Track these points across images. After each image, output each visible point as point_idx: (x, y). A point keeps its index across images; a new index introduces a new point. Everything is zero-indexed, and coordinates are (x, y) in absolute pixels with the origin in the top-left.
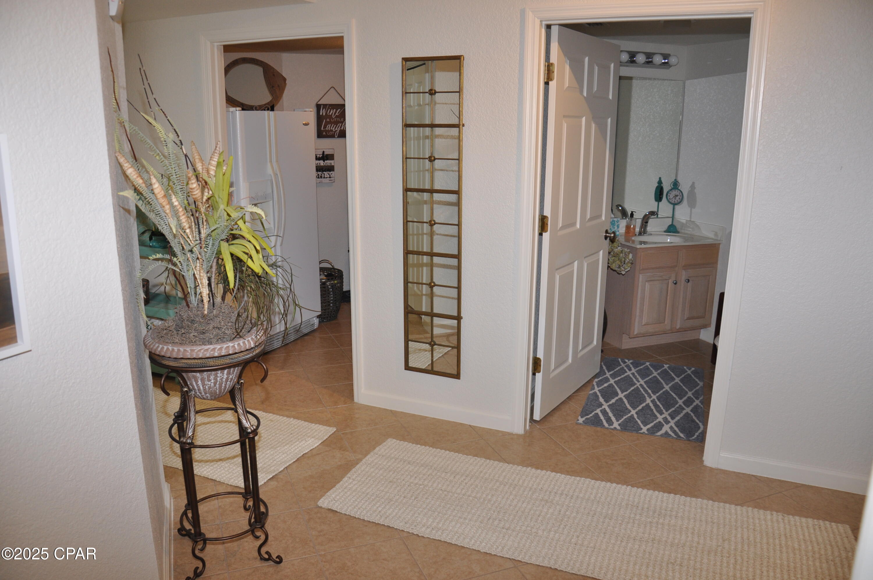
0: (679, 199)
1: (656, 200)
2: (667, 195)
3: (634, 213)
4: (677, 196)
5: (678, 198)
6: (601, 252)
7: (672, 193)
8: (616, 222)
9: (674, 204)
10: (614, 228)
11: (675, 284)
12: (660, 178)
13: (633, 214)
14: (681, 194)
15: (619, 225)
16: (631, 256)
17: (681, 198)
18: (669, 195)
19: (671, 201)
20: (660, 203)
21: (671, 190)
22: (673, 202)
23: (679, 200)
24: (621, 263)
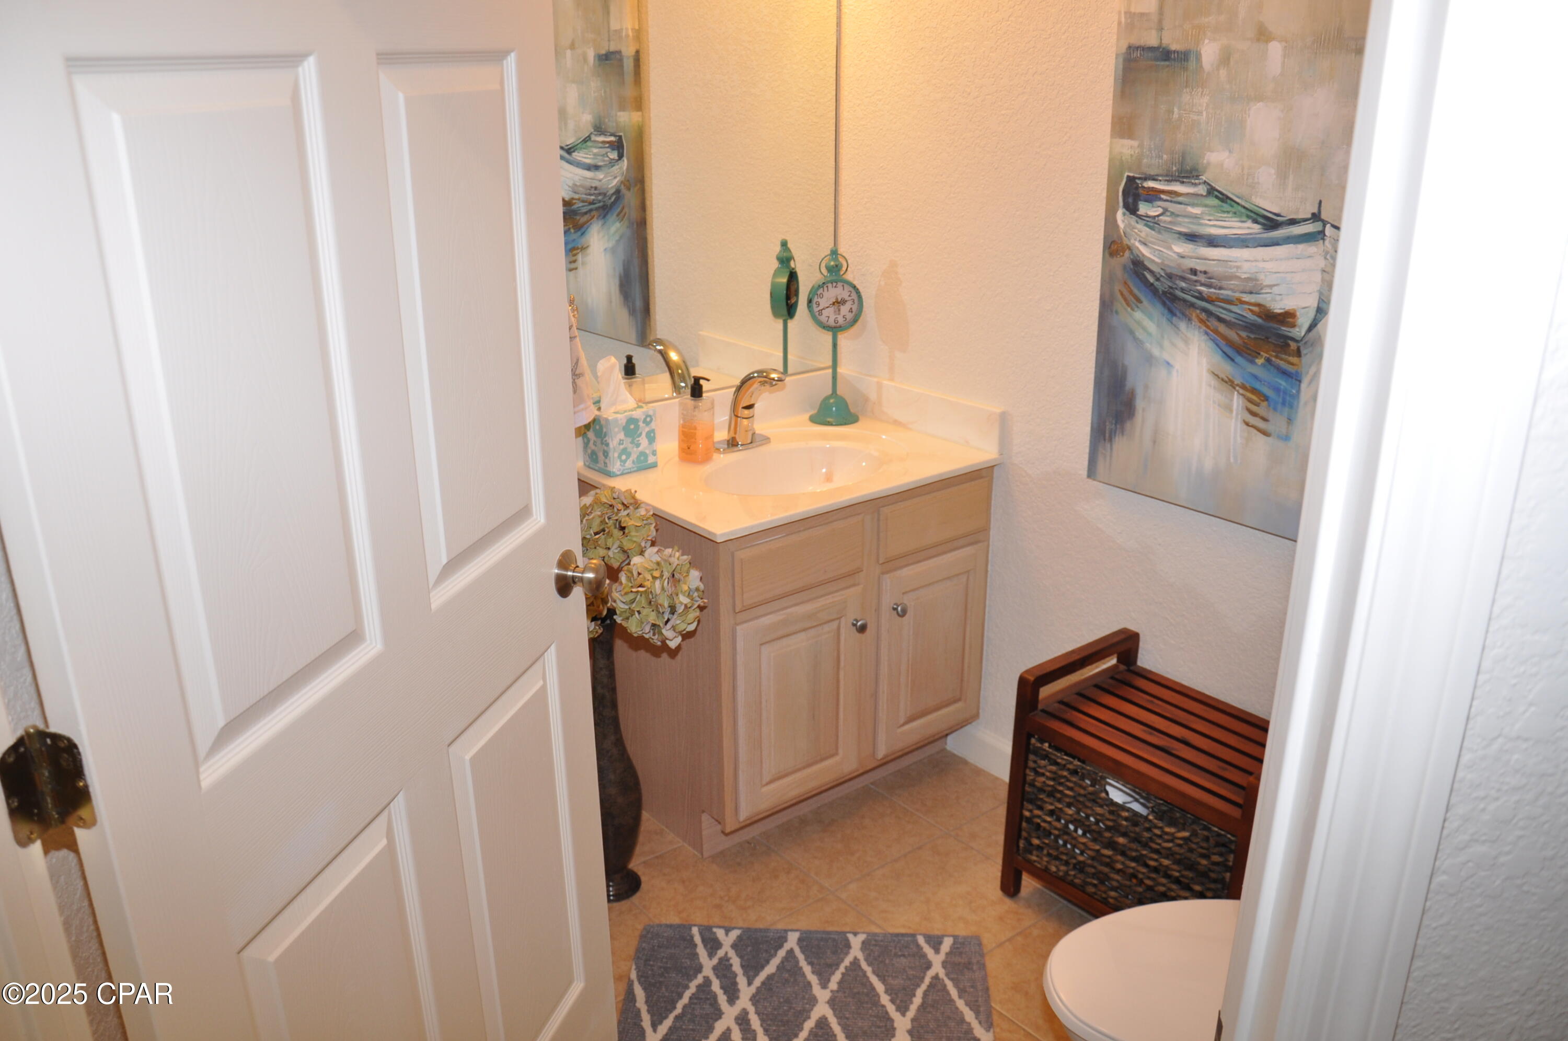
0: (851, 311)
1: (776, 313)
2: (810, 301)
3: (702, 382)
4: (843, 302)
5: (844, 309)
6: (551, 656)
7: (826, 294)
8: (641, 424)
9: (835, 330)
10: (638, 445)
11: (862, 629)
12: (784, 244)
13: (701, 387)
14: (854, 296)
15: (653, 431)
16: (694, 578)
17: (855, 308)
18: (815, 299)
19: (823, 318)
20: (791, 324)
21: (822, 285)
22: (831, 322)
23: (850, 316)
24: (660, 614)
